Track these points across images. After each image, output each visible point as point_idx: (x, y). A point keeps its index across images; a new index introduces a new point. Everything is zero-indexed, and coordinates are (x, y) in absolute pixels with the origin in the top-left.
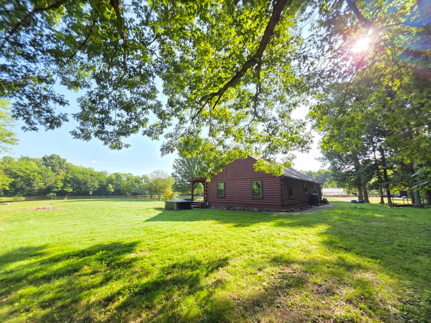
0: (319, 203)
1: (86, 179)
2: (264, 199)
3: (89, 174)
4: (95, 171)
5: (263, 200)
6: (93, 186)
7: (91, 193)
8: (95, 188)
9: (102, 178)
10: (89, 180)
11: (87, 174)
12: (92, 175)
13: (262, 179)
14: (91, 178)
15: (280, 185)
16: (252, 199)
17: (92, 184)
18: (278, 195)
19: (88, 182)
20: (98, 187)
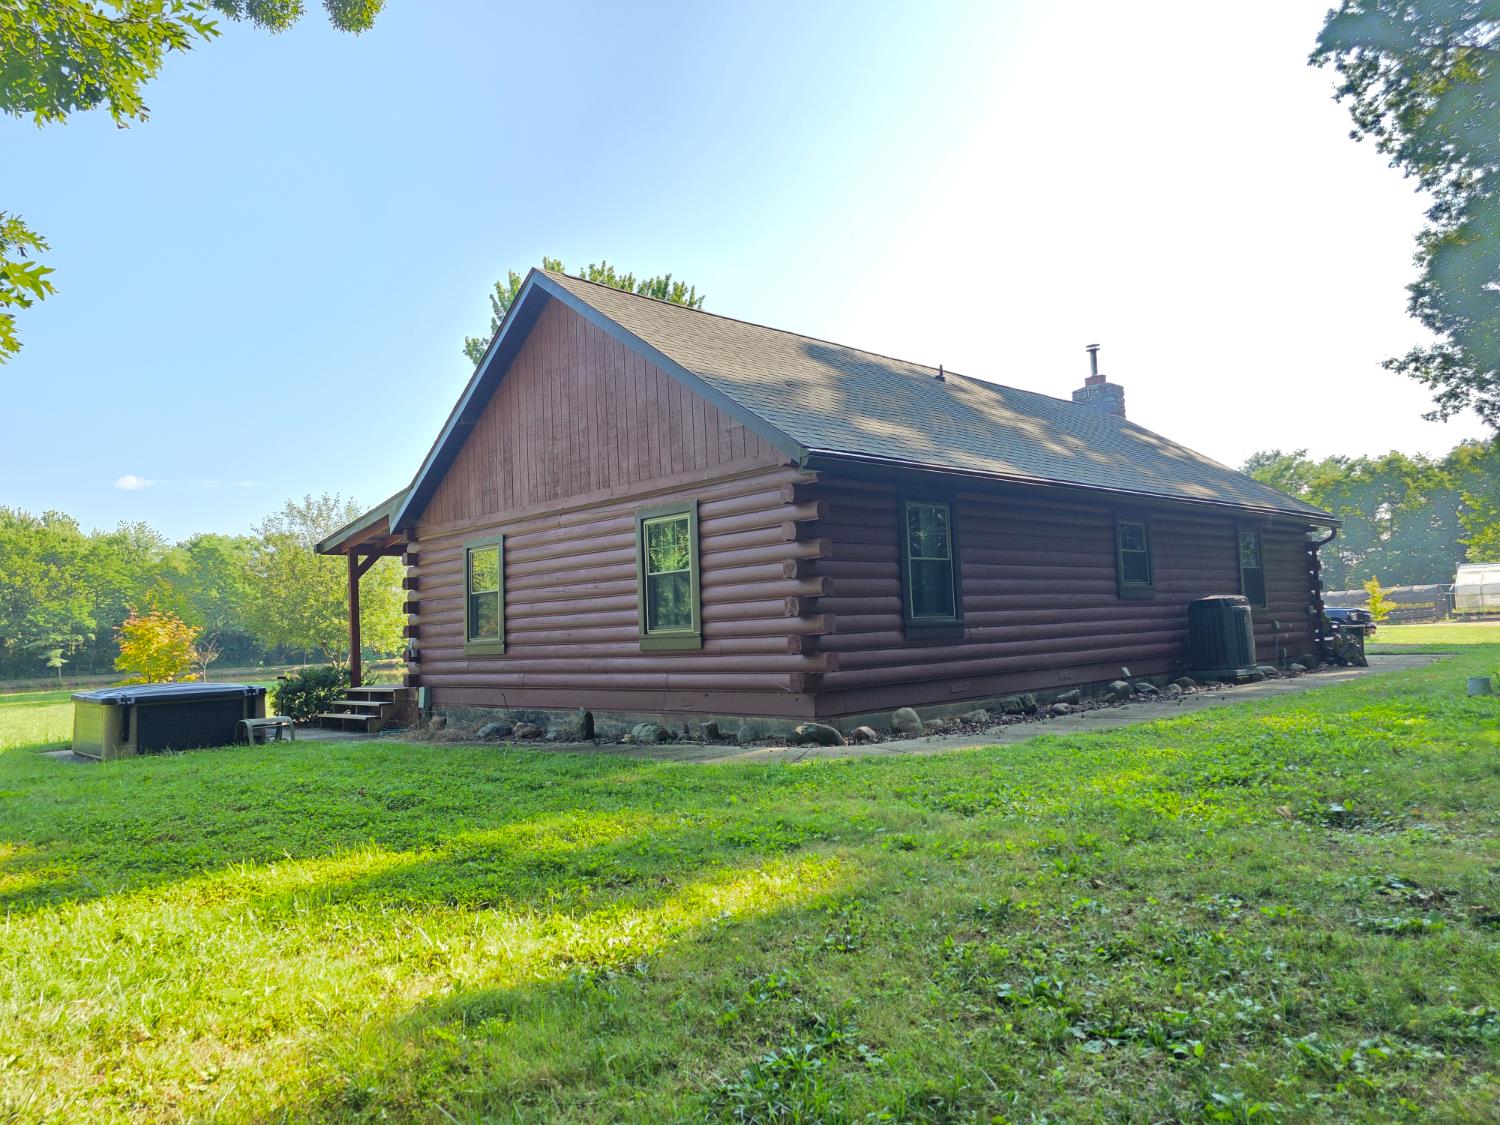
0: (1244, 661)
1: (18, 582)
2: (713, 645)
3: (35, 548)
4: (85, 531)
5: (702, 652)
6: (64, 620)
7: (57, 662)
8: (78, 629)
9: (113, 572)
10: (39, 589)
11: (23, 553)
12: (51, 558)
13: (693, 497)
14: (46, 574)
15: (790, 530)
16: (644, 654)
17: (54, 606)
18: (779, 615)
19: (34, 602)
20: (92, 623)
